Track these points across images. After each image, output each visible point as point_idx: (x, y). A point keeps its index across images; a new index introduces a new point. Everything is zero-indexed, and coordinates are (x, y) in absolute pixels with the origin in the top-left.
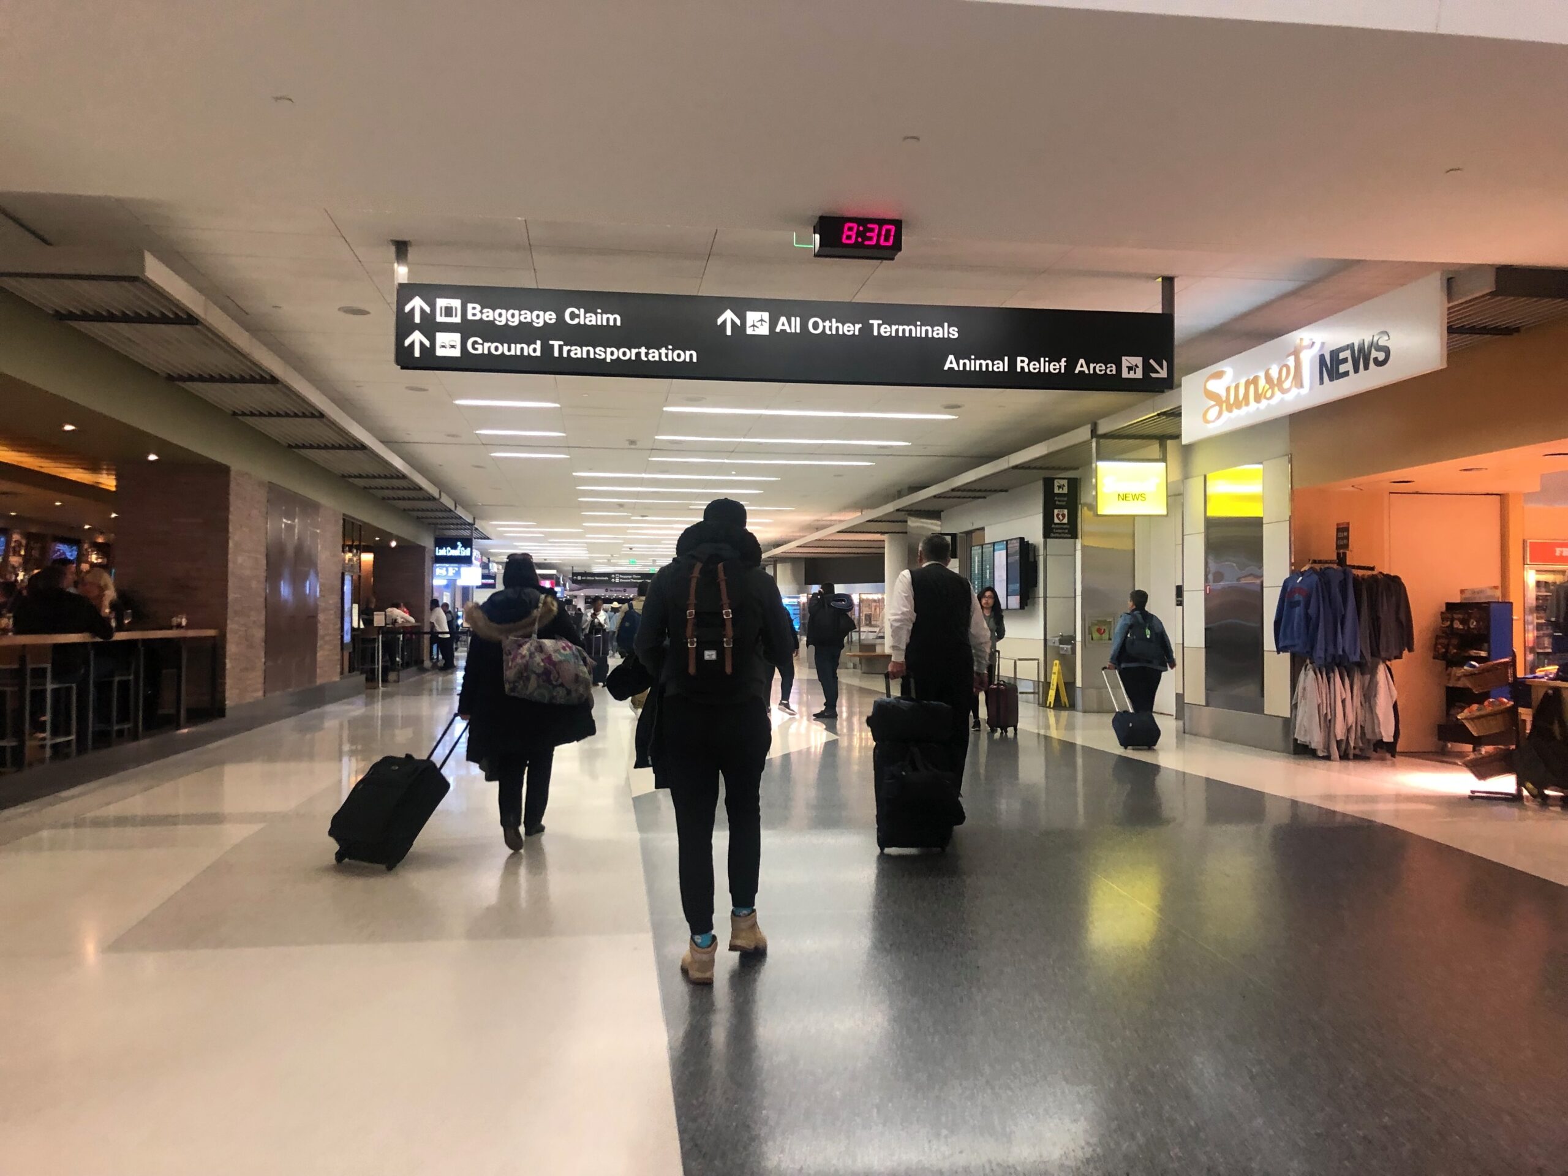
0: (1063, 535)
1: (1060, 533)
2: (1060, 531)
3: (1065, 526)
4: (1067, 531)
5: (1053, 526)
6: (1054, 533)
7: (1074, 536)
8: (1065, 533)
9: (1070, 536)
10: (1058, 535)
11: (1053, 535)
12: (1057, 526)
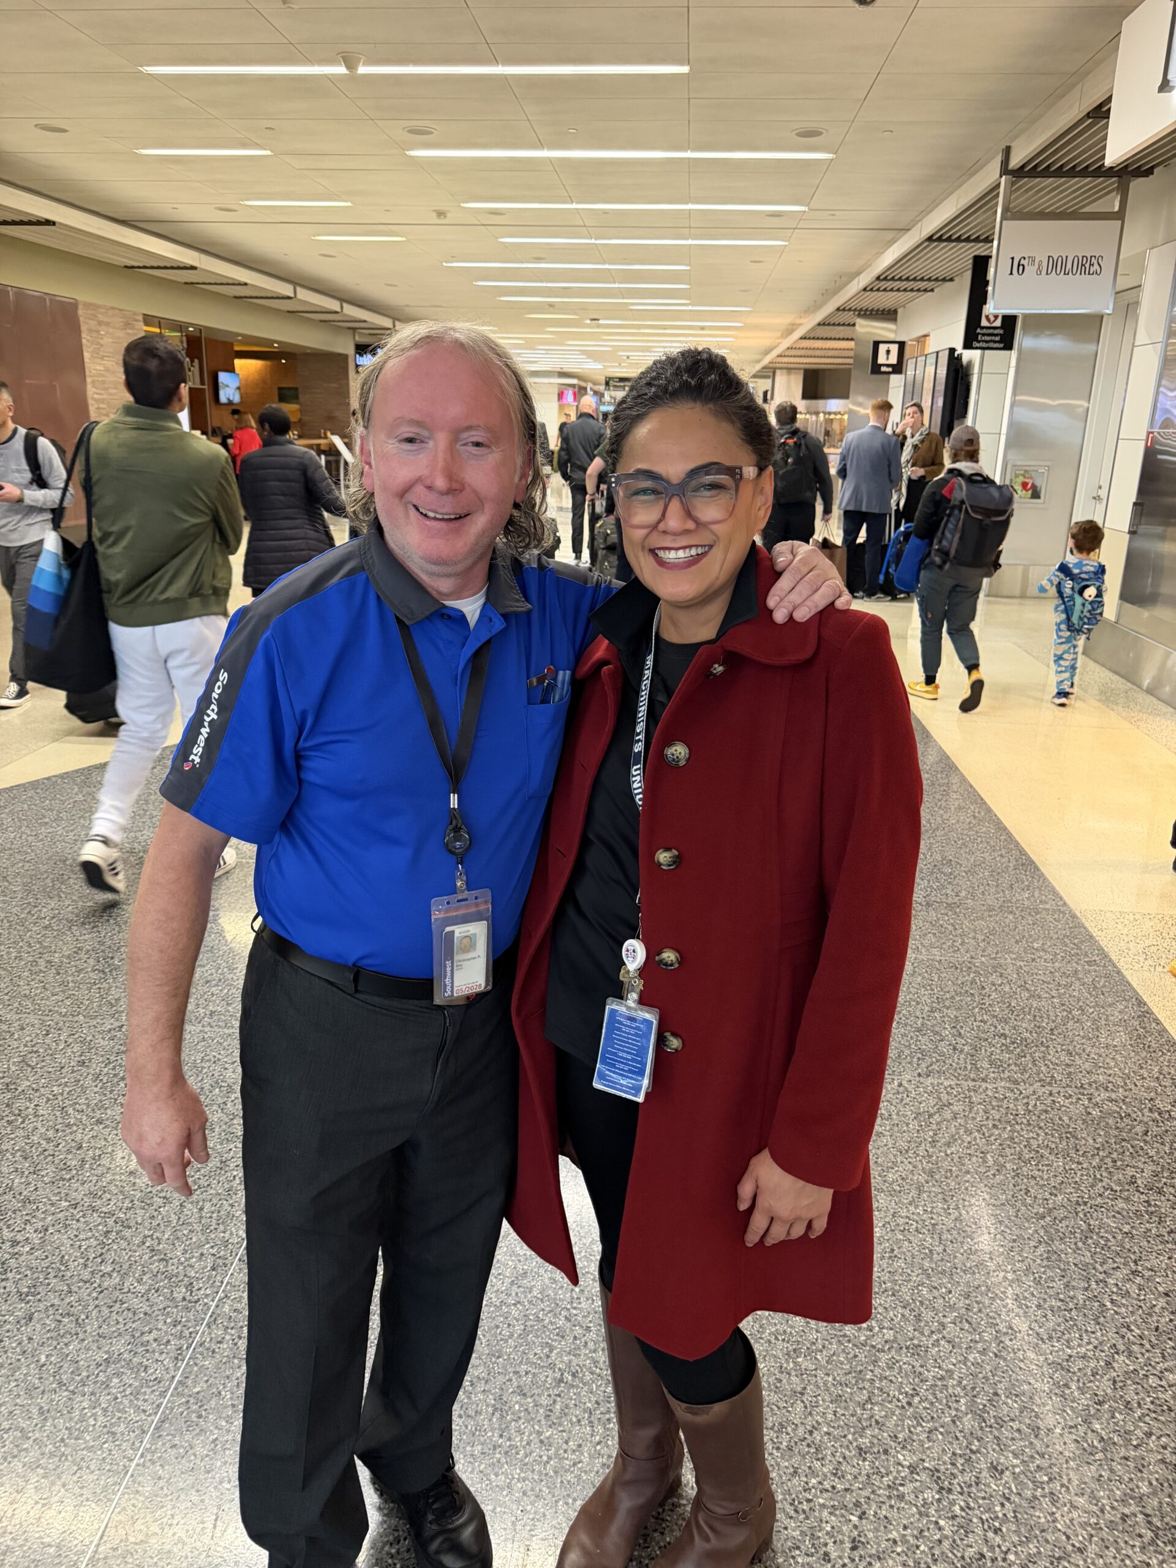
0: (991, 345)
1: (987, 342)
2: (988, 338)
3: (996, 332)
4: (998, 338)
5: (979, 330)
6: (979, 342)
7: (1009, 346)
8: (995, 342)
9: (1002, 345)
10: (985, 345)
11: (978, 345)
12: (985, 331)
